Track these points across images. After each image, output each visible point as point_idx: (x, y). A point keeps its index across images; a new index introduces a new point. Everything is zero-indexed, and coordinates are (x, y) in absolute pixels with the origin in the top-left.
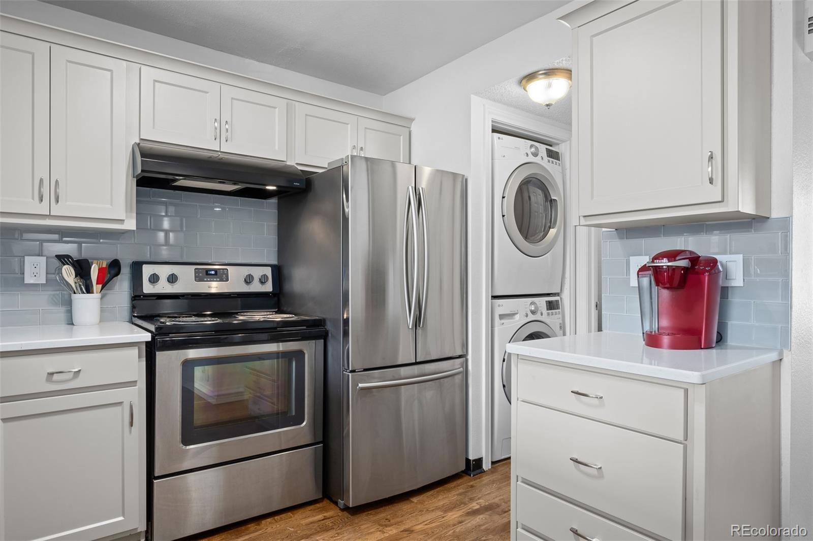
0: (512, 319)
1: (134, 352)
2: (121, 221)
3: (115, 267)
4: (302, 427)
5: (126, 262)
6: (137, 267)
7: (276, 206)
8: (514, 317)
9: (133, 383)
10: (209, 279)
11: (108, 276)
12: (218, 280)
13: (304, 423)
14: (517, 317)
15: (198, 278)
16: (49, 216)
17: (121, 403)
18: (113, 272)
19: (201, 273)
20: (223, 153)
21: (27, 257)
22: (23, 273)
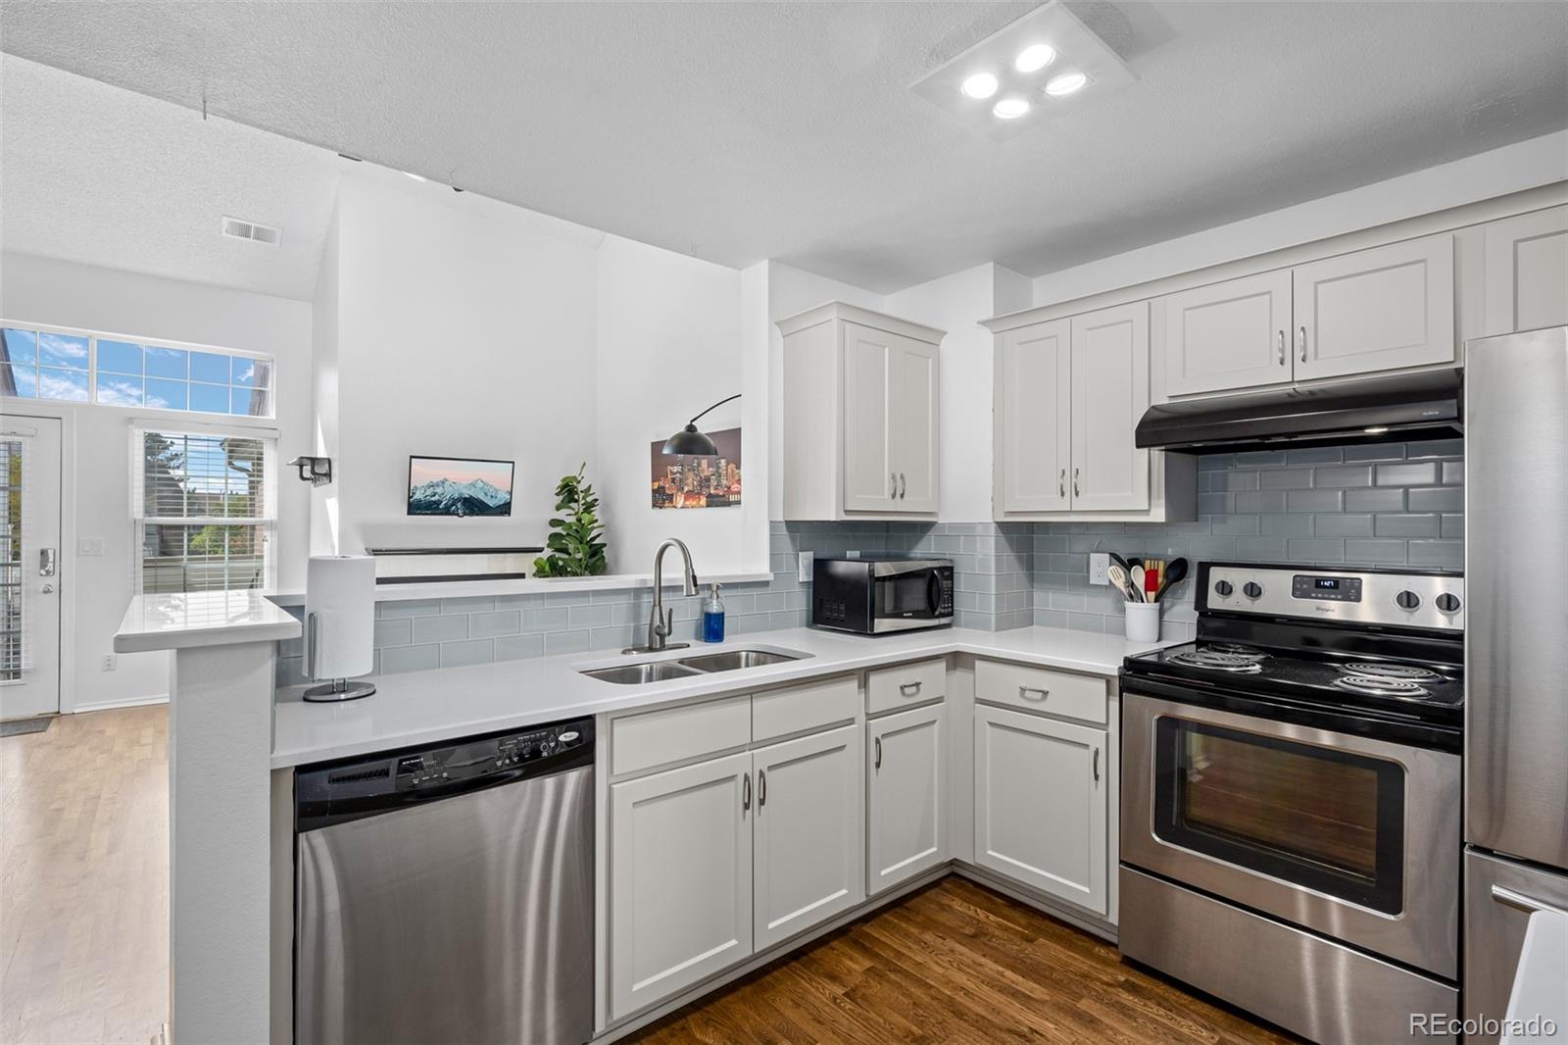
1: (1102, 685)
2: (1146, 512)
3: (1176, 567)
4: (1394, 921)
5: (1194, 561)
6: (1204, 568)
9: (1105, 726)
10: (1320, 595)
11: (1162, 583)
12: (1339, 597)
15: (1299, 590)
16: (1070, 512)
17: (1086, 746)
18: (1172, 575)
19: (1306, 582)
20: (1299, 382)
21: (1092, 555)
22: (1088, 572)
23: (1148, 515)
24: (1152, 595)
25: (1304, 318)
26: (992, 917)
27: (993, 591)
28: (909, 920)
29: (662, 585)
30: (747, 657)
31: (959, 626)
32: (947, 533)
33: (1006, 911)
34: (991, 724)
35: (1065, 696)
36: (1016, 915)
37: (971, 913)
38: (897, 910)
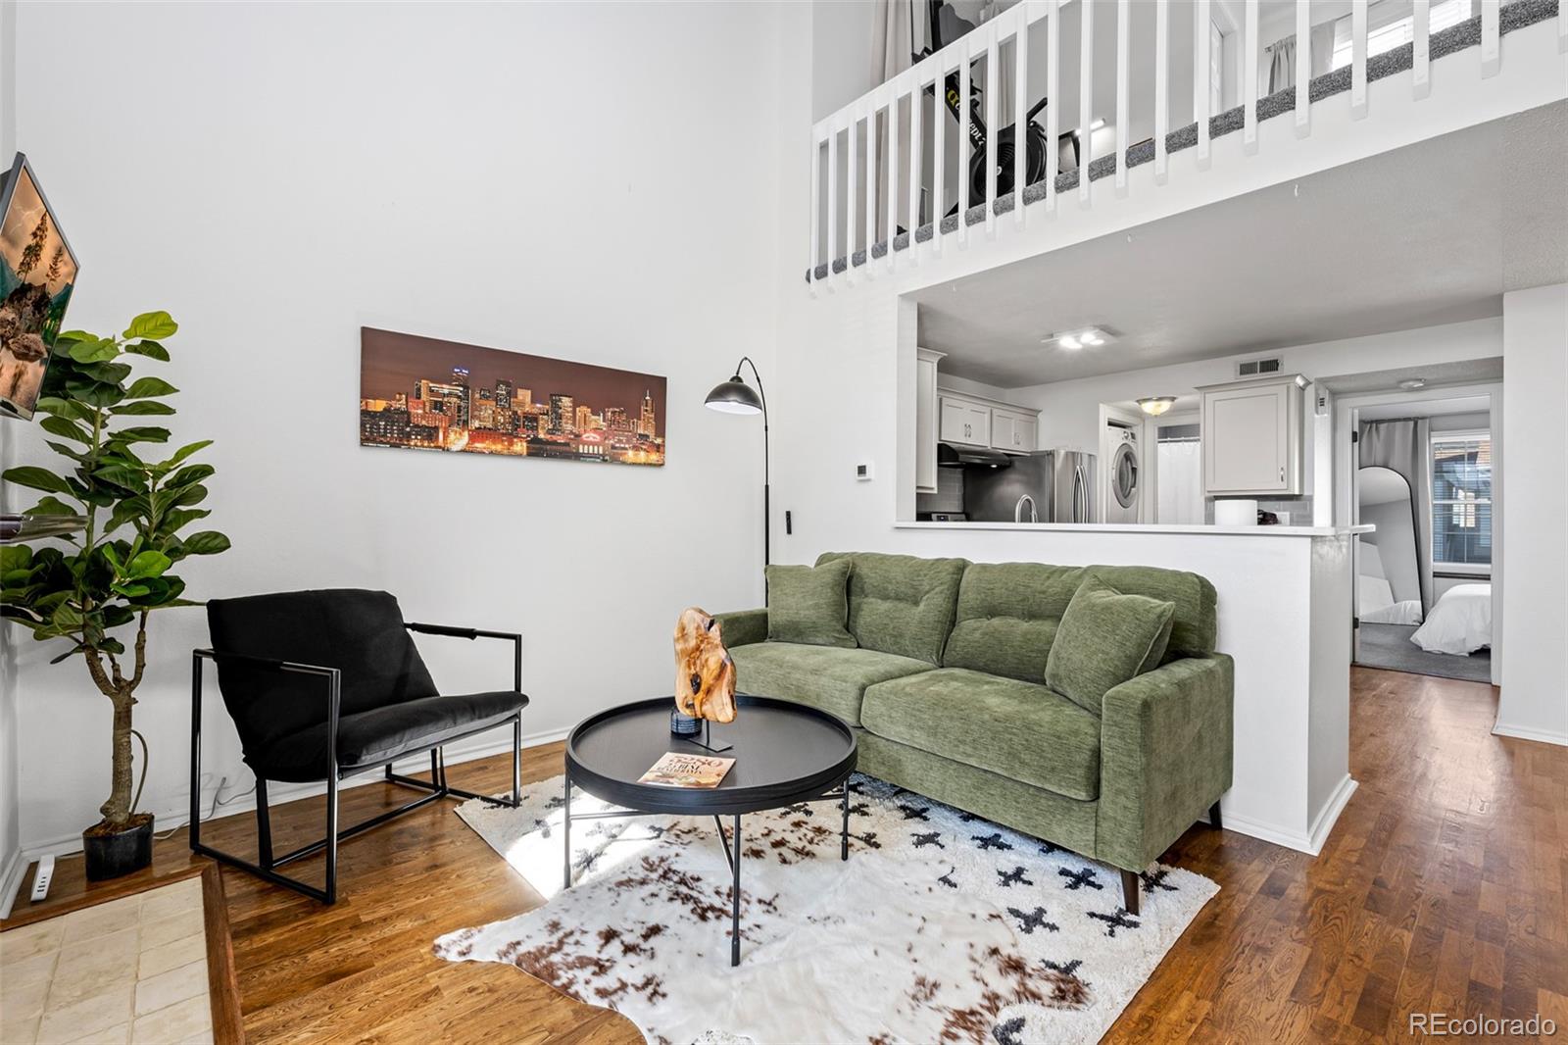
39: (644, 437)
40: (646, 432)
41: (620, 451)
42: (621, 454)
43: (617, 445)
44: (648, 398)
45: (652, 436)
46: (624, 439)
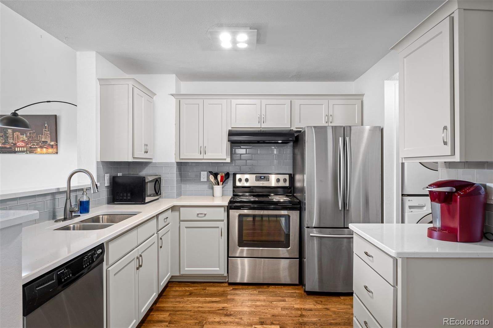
0: (422, 209)
1: (223, 209)
2: (225, 159)
3: (227, 175)
4: (289, 250)
5: (231, 173)
6: (235, 175)
7: (292, 146)
8: (423, 208)
9: (223, 221)
11: (224, 179)
12: (265, 180)
13: (290, 248)
14: (425, 208)
15: (259, 179)
16: (203, 159)
17: (218, 227)
18: (226, 177)
19: (258, 177)
20: (262, 128)
21: (201, 172)
22: (200, 178)
23: (225, 160)
24: (222, 183)
25: (263, 113)
26: (190, 288)
27: (175, 186)
28: (168, 298)
29: (71, 189)
30: (102, 218)
31: (162, 198)
32: (157, 166)
33: (192, 285)
34: (186, 227)
35: (211, 214)
36: (196, 285)
37: (184, 289)
38: (162, 297)
39: (45, 142)
40: (46, 140)
41: (34, 149)
42: (35, 150)
43: (33, 147)
44: (46, 125)
45: (49, 141)
46: (35, 144)
